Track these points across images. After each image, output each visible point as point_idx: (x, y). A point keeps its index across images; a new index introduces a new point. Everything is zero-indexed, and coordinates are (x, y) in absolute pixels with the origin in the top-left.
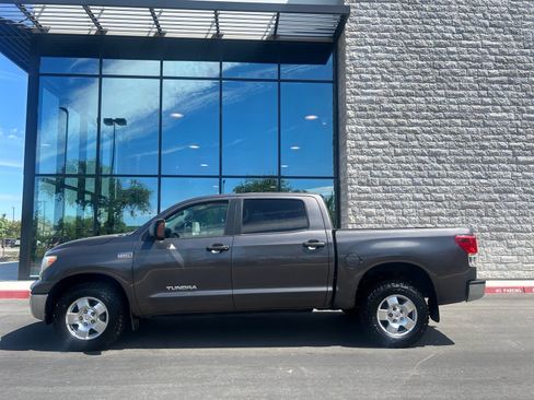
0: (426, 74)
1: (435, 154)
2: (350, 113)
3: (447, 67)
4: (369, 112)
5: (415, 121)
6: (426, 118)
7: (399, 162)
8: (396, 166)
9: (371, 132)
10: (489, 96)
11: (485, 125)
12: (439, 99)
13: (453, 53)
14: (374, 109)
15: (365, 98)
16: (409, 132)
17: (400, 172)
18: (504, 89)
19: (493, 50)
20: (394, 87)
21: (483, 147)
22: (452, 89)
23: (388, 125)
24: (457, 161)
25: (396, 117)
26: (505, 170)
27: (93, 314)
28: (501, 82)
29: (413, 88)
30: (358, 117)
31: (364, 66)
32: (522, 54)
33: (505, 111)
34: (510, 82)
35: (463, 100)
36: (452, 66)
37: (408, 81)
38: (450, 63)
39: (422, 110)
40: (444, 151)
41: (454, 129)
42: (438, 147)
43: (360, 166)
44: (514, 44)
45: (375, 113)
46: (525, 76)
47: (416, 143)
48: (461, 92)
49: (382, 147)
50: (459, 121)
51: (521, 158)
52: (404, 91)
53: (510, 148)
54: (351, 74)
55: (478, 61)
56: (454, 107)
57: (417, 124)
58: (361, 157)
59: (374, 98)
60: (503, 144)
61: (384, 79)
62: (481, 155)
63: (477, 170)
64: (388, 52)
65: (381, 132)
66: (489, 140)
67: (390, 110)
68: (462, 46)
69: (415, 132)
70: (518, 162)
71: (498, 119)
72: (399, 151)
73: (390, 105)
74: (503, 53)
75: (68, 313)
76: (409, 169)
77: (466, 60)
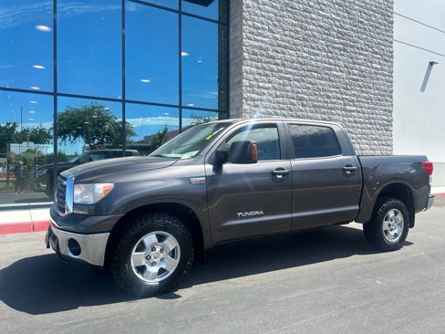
0: (297, 32)
1: (301, 99)
2: (246, 55)
3: (310, 30)
4: (260, 57)
5: (289, 70)
6: (296, 69)
7: (279, 103)
8: (276, 105)
9: (260, 74)
10: (333, 58)
11: (330, 81)
12: (305, 55)
13: (314, 19)
14: (262, 55)
15: (256, 44)
16: (285, 78)
17: (279, 111)
18: (341, 55)
19: (337, 23)
20: (276, 39)
21: (328, 97)
22: (312, 48)
23: (272, 70)
24: (314, 106)
25: (277, 64)
26: (339, 115)
27: (162, 250)
28: (339, 49)
29: (288, 42)
30: (252, 60)
31: (256, 15)
32: (352, 30)
33: (341, 71)
34: (345, 50)
35: (318, 58)
36: (314, 30)
37: (286, 35)
38: (312, 27)
39: (294, 62)
40: (306, 97)
41: (312, 80)
42: (303, 93)
43: (252, 103)
44: (348, 21)
45: (263, 58)
46: (352, 47)
47: (289, 88)
48: (318, 52)
49: (267, 89)
50: (315, 74)
51: (348, 108)
52: (283, 43)
53: (343, 99)
54: (246, 20)
55: (328, 29)
56: (313, 63)
57: (290, 73)
58: (253, 96)
59: (263, 45)
60: (339, 96)
61: (270, 31)
62: (326, 102)
63: (324, 113)
64: (273, 7)
65: (267, 75)
66: (331, 92)
67: (273, 58)
68: (319, 15)
69: (289, 79)
70: (346, 110)
71: (337, 76)
72: (278, 93)
73: (273, 54)
74: (342, 27)
75: (134, 253)
76: (284, 110)
77: (321, 27)
